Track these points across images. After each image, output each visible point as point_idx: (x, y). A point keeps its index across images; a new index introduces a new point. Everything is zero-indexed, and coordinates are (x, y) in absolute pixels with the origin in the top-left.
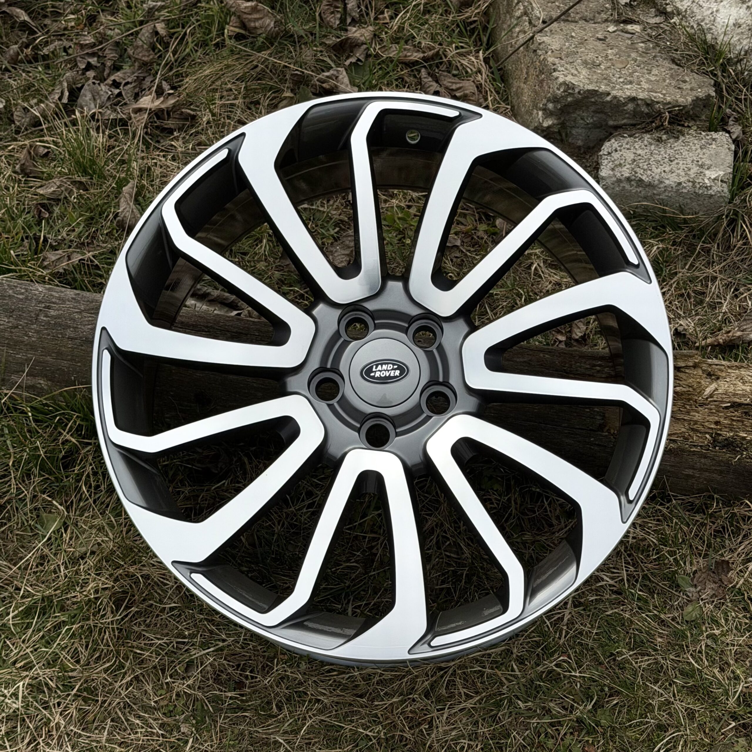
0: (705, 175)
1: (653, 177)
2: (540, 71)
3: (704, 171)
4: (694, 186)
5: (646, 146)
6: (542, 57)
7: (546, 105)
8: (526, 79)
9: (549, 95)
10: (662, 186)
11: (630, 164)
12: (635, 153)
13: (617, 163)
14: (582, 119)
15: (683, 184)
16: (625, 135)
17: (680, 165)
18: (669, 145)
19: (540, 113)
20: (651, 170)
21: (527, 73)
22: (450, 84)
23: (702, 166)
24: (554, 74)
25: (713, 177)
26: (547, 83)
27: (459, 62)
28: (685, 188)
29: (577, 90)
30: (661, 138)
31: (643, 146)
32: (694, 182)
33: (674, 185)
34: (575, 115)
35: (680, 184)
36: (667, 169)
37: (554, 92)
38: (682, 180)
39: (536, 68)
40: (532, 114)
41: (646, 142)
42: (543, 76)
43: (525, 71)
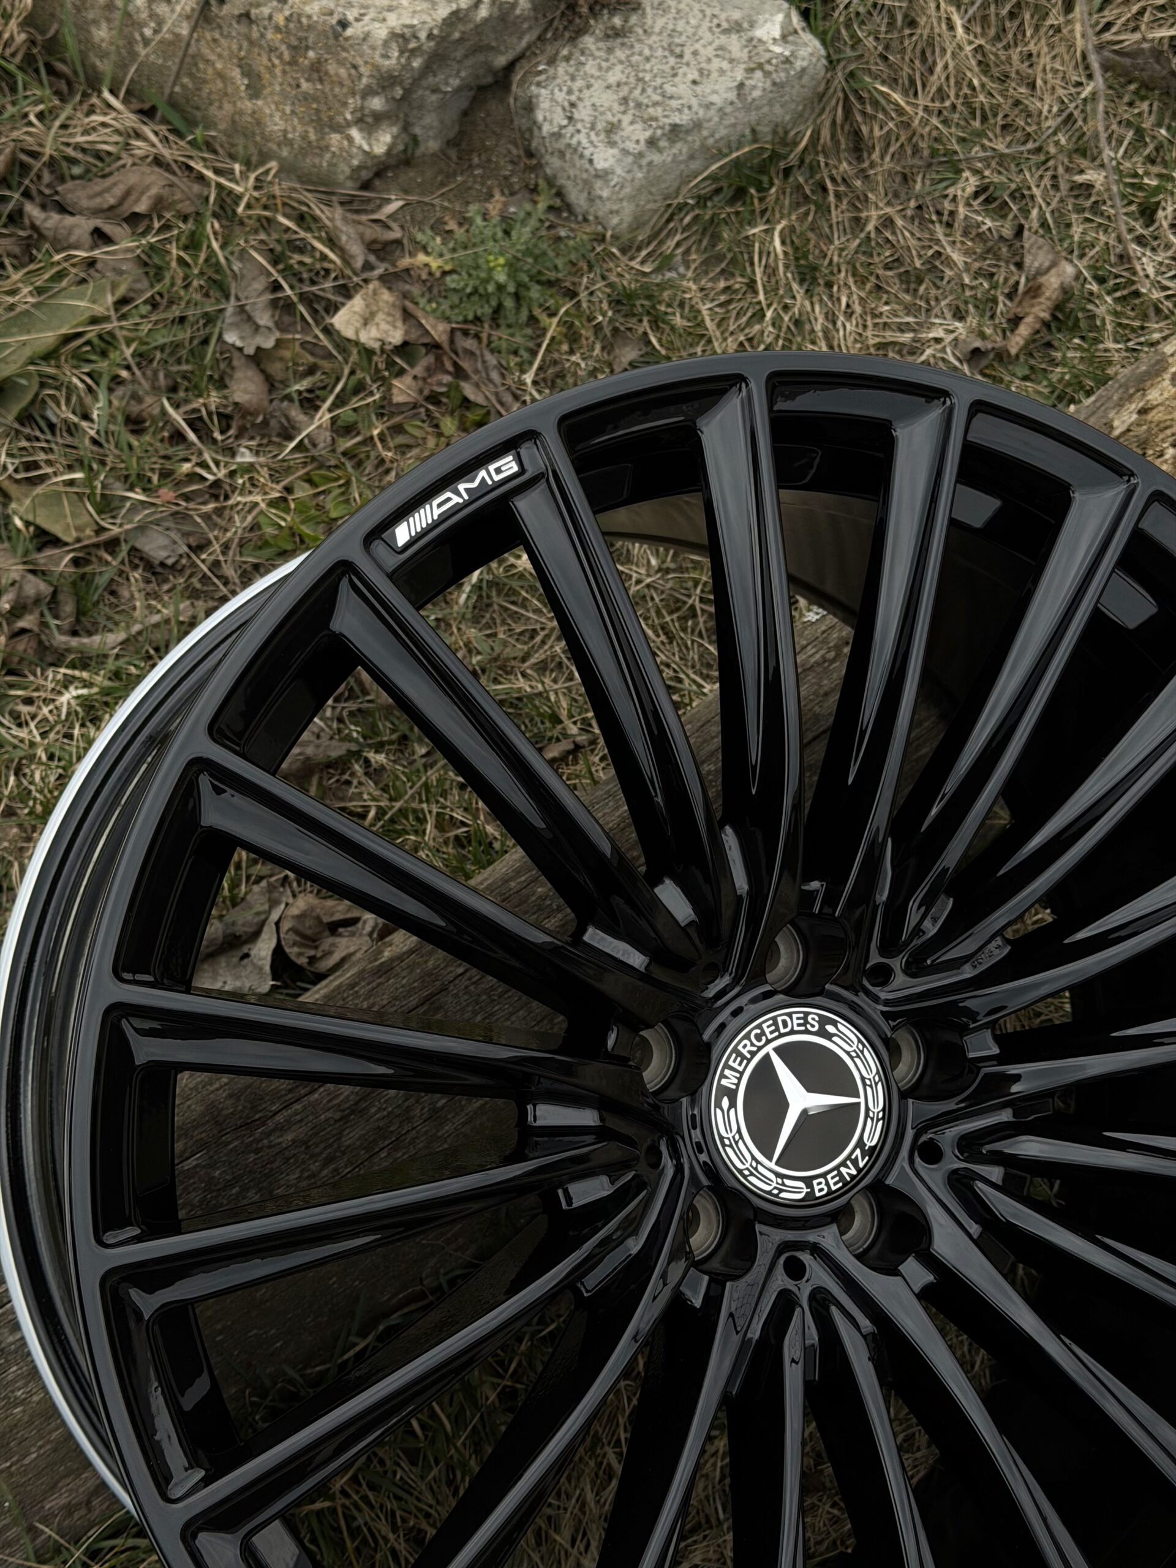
0: (760, 40)
1: (690, 108)
2: (293, 48)
3: (750, 34)
4: (767, 74)
5: (607, 60)
6: (280, 19)
7: (362, 108)
8: (248, 87)
9: (364, 81)
10: (712, 112)
11: (624, 113)
12: (608, 87)
13: (600, 126)
14: (435, 91)
15: (748, 83)
16: (541, 68)
17: (702, 51)
18: (640, 31)
19: (355, 133)
20: (671, 98)
21: (248, 72)
22: (98, 200)
23: (736, 28)
24: (349, 32)
25: (777, 34)
26: (341, 63)
27: (68, 145)
28: (754, 87)
29: (423, 35)
30: (613, 28)
31: (604, 64)
32: (760, 66)
33: (732, 96)
34: (420, 92)
35: (741, 85)
36: (693, 75)
37: (377, 68)
38: (739, 75)
39: (272, 50)
40: (327, 148)
41: (598, 54)
42: (311, 54)
43: (236, 73)
